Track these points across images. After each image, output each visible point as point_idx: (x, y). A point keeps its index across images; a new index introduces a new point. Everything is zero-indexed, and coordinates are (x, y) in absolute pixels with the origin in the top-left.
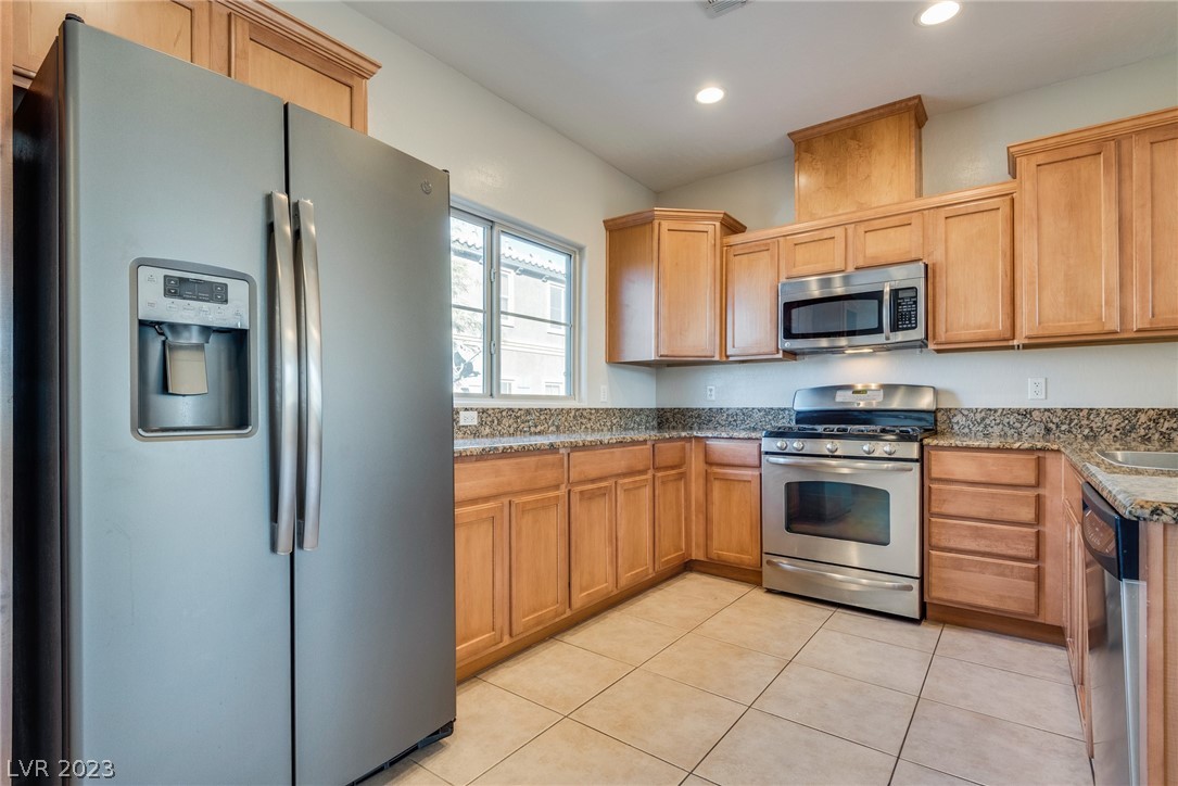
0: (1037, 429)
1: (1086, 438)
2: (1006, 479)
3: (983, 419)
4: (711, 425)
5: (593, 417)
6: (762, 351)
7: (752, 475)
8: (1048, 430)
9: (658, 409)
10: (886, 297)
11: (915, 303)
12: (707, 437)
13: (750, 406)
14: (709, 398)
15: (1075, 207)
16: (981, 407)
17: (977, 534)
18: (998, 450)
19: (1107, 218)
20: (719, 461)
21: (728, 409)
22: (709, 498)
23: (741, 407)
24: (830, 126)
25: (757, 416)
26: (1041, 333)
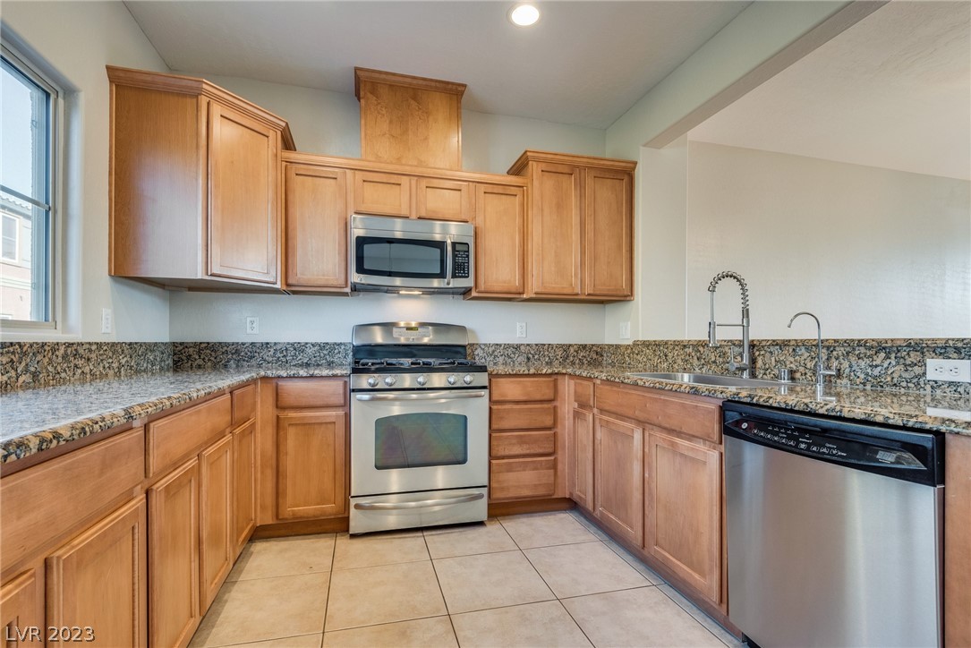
0: (522, 359)
1: (547, 363)
2: (538, 397)
3: (493, 352)
4: (253, 362)
5: (93, 356)
6: (330, 283)
7: (337, 416)
8: (528, 359)
9: (174, 344)
10: (449, 248)
11: (468, 256)
12: (279, 377)
13: (303, 341)
14: (249, 331)
15: (560, 206)
16: (492, 342)
17: (521, 441)
18: (534, 375)
19: (575, 220)
20: (296, 404)
21: (275, 344)
22: (282, 448)
23: (291, 341)
24: (393, 78)
25: (310, 351)
26: (543, 291)
